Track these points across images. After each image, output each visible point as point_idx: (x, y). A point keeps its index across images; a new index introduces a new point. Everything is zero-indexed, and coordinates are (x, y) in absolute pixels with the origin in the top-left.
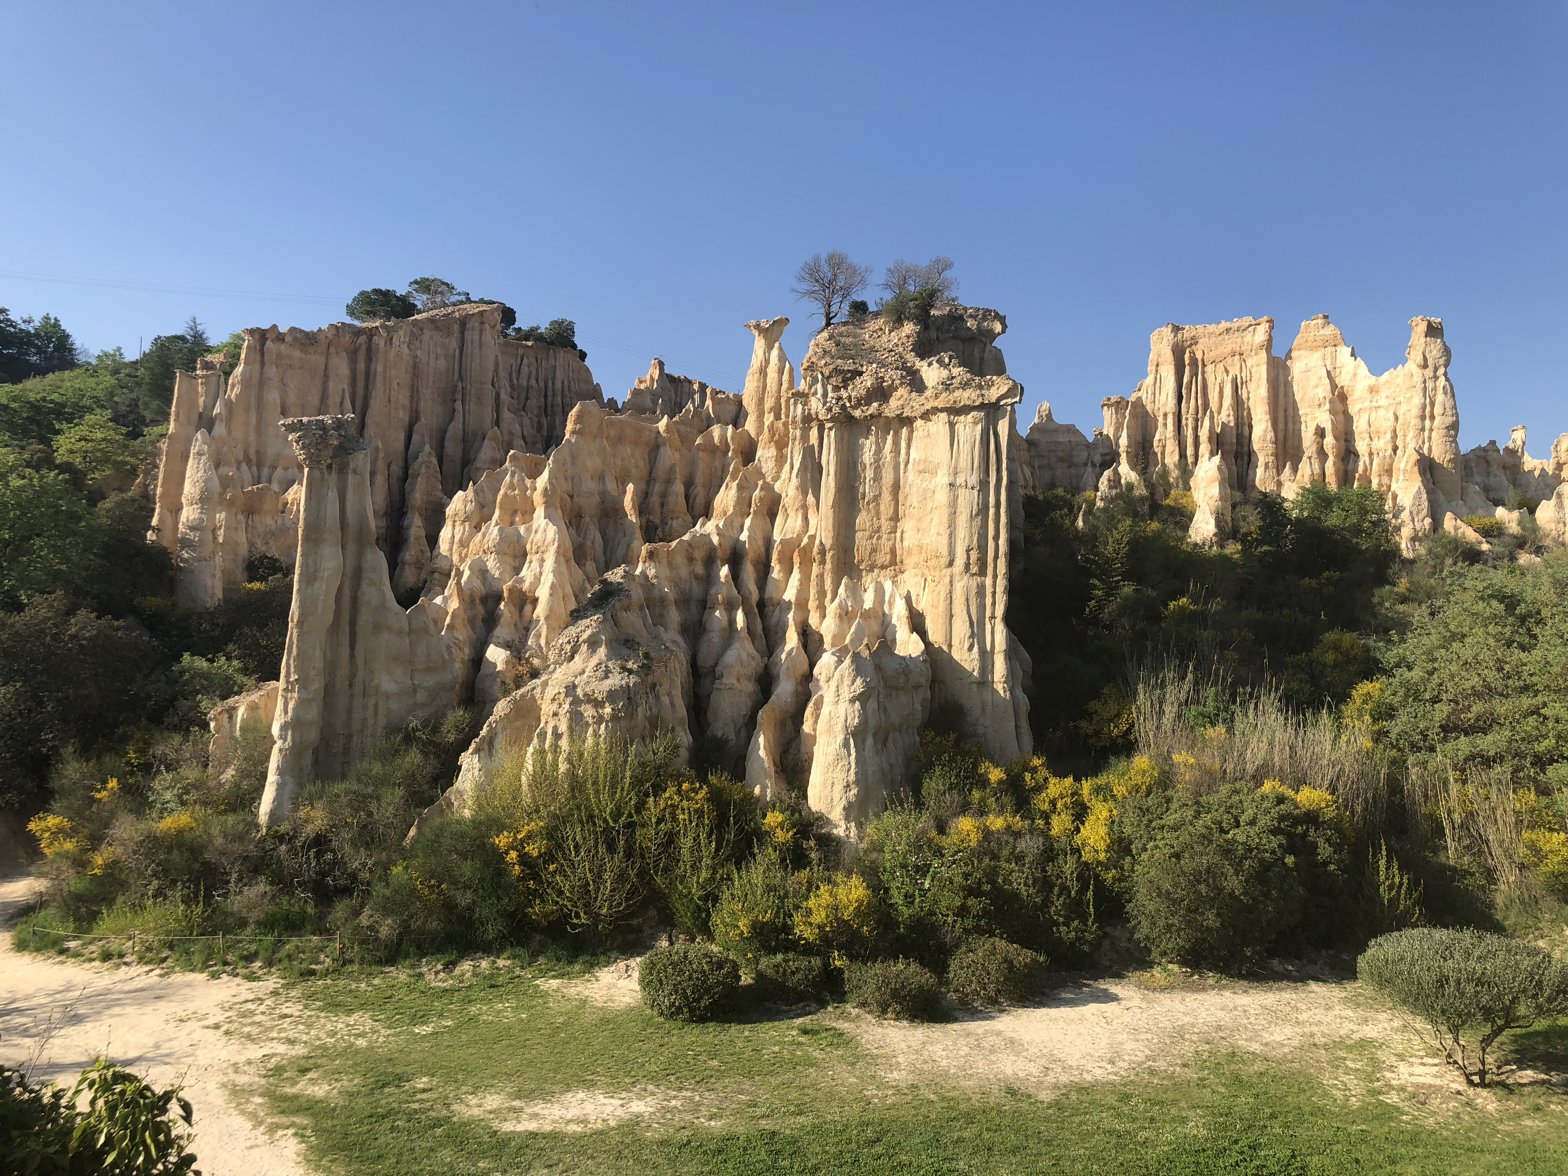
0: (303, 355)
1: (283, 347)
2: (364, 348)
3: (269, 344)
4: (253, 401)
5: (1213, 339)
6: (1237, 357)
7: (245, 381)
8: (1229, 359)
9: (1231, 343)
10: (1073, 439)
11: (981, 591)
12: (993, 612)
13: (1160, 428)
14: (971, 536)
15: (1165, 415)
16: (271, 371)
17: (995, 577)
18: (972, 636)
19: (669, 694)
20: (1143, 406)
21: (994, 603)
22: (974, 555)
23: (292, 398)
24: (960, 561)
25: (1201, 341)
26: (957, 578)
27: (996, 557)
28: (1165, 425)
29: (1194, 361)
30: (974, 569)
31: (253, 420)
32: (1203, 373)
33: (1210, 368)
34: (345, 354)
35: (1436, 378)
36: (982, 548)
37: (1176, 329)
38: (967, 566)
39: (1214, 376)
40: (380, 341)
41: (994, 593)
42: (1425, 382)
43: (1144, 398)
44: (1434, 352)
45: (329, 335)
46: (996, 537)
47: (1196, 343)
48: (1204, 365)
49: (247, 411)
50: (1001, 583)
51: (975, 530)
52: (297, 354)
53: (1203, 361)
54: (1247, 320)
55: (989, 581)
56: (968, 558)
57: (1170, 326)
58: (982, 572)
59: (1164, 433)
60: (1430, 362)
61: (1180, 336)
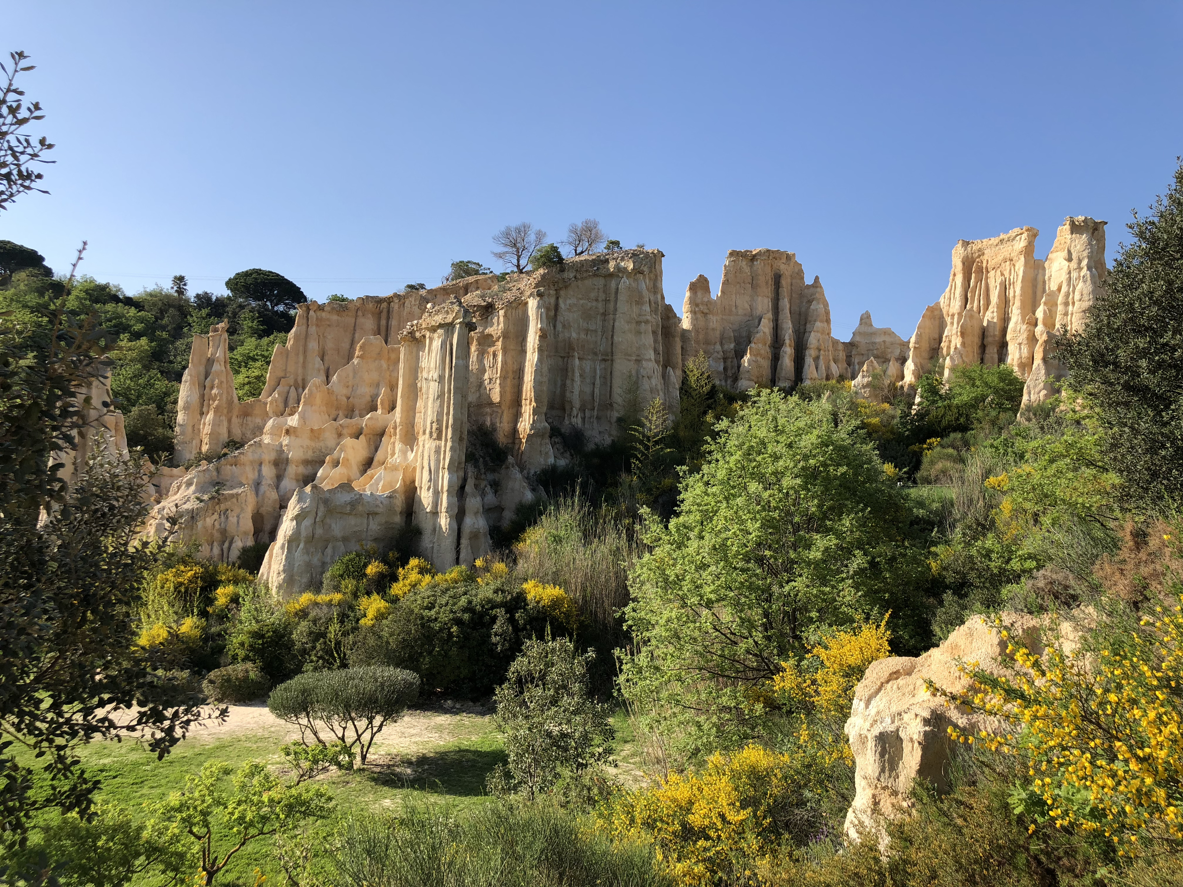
0: (339, 318)
1: (324, 314)
2: (385, 311)
3: (312, 313)
4: (301, 348)
5: (993, 249)
6: (1008, 263)
7: (296, 337)
8: (1003, 265)
9: (1006, 251)
10: (888, 339)
11: (438, 451)
12: (444, 465)
13: (948, 328)
14: (433, 412)
15: (953, 315)
16: (313, 329)
17: (446, 440)
18: (430, 480)
19: (238, 517)
20: (941, 310)
21: (444, 458)
22: (435, 426)
23: (330, 345)
24: (428, 431)
25: (986, 252)
26: (427, 441)
27: (447, 427)
28: (952, 323)
29: (980, 270)
30: (435, 435)
31: (301, 359)
32: (987, 278)
33: (992, 274)
34: (370, 316)
35: (1080, 269)
36: (439, 421)
37: (966, 244)
38: (431, 433)
39: (994, 281)
40: (395, 306)
41: (445, 451)
42: (1070, 273)
43: (942, 304)
44: (1078, 247)
45: (357, 304)
46: (448, 414)
47: (983, 254)
48: (988, 272)
49: (297, 354)
50: (449, 444)
51: (436, 409)
52: (335, 317)
53: (987, 268)
54: (1017, 230)
55: (443, 443)
56: (431, 428)
57: (961, 242)
58: (439, 438)
59: (951, 330)
60: (1074, 256)
61: (969, 249)
